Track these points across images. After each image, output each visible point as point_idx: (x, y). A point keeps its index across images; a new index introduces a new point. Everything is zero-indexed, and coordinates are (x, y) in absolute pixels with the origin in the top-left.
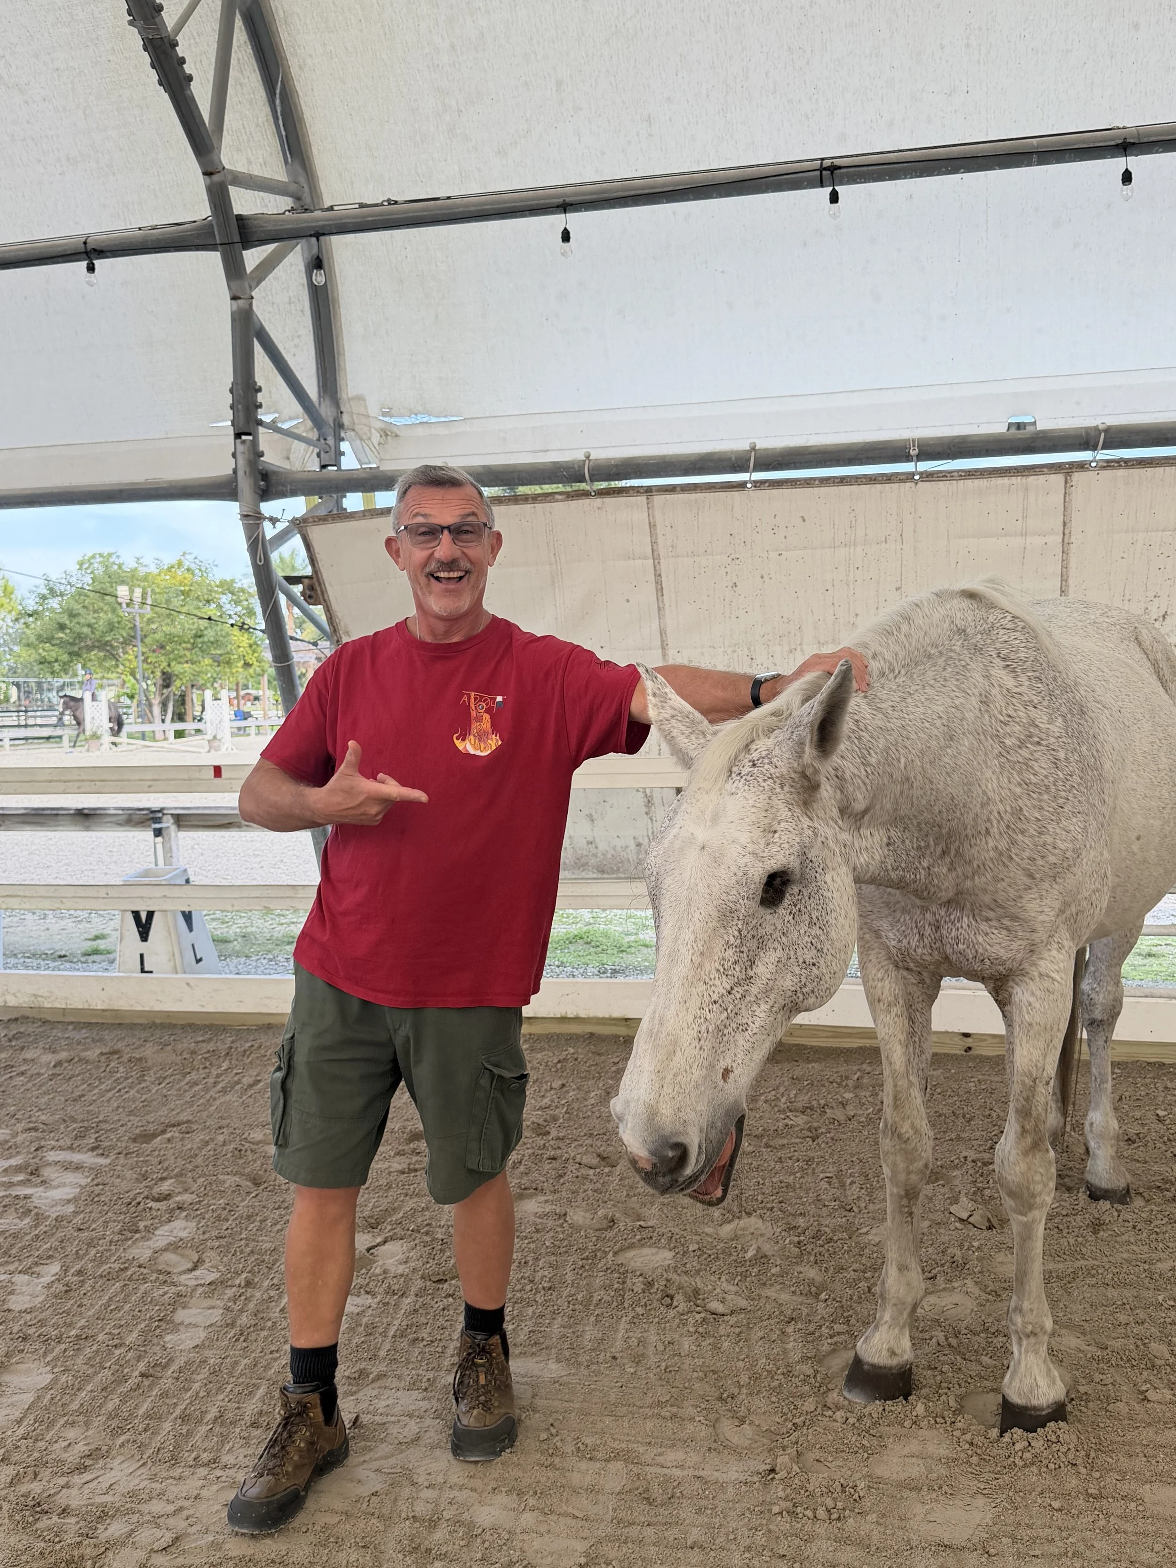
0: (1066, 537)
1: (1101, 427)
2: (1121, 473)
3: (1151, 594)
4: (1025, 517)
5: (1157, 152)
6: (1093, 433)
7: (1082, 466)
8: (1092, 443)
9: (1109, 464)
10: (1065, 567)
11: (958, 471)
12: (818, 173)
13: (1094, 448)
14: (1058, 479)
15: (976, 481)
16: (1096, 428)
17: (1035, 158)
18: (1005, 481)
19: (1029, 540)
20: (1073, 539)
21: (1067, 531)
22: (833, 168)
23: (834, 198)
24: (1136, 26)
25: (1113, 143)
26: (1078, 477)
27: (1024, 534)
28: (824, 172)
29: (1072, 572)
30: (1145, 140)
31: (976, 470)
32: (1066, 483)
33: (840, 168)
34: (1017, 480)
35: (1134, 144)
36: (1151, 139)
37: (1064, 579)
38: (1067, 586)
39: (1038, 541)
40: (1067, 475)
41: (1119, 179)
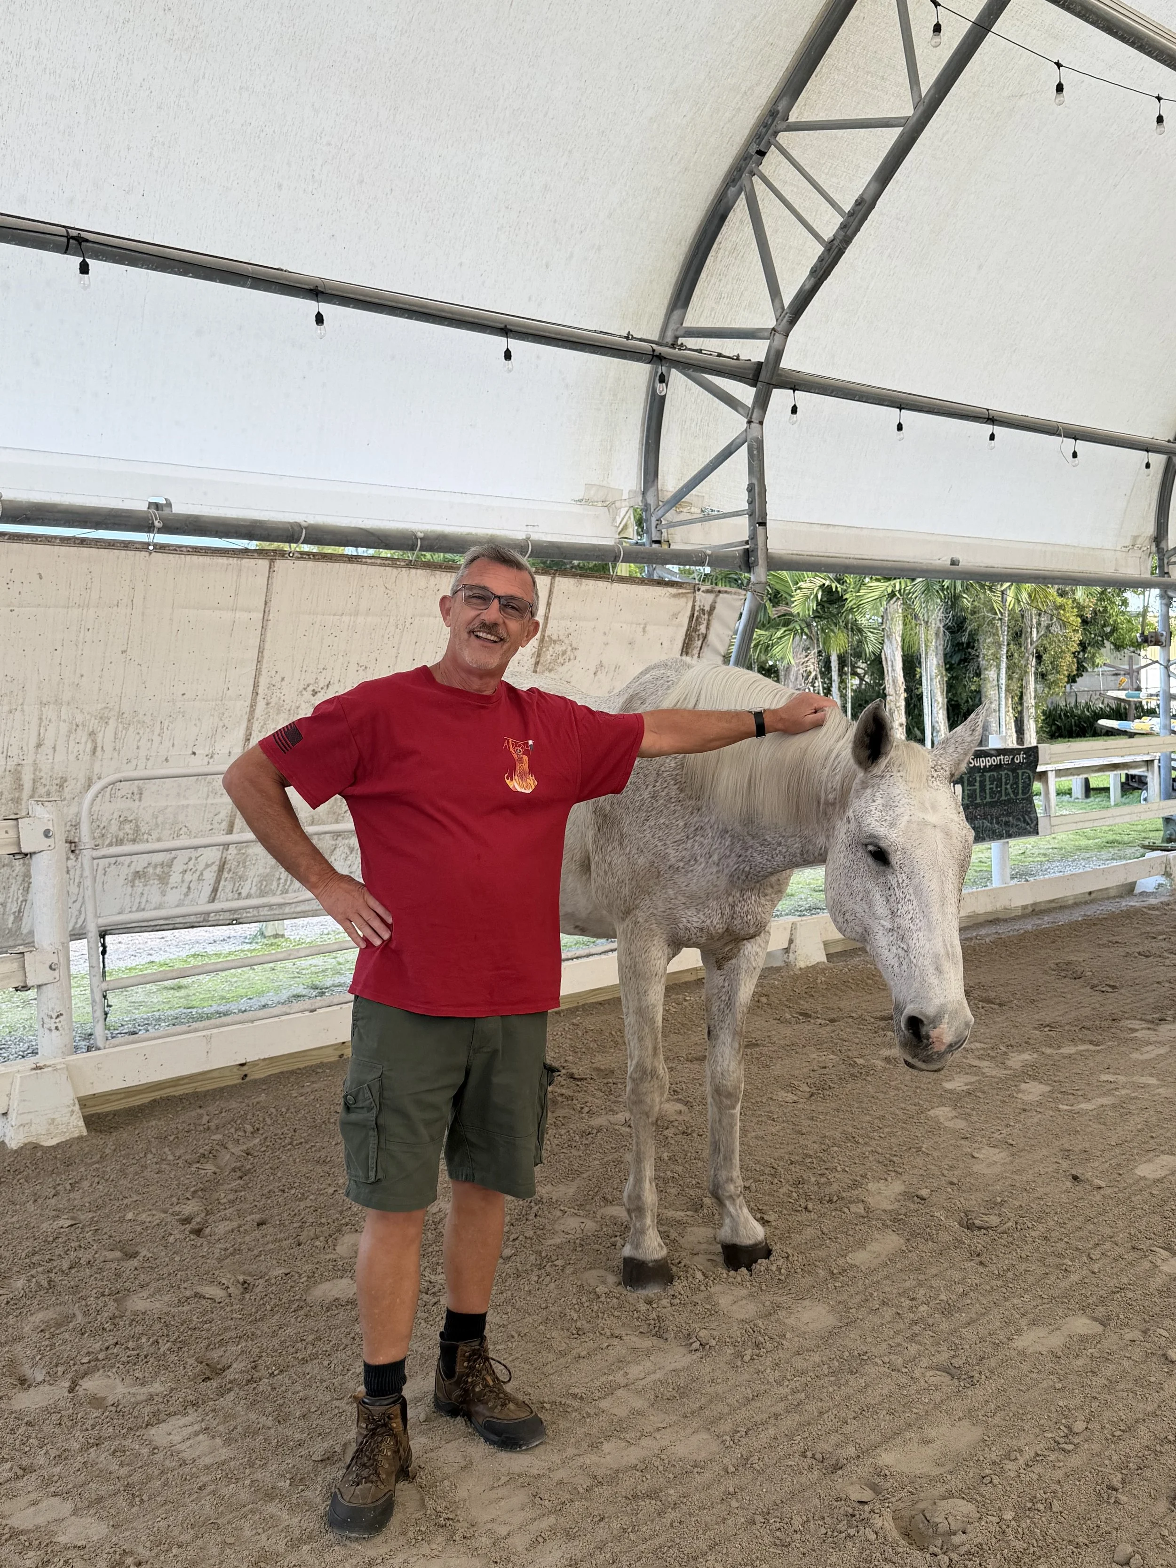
0: (266, 614)
1: (304, 524)
2: (310, 564)
3: (321, 666)
4: (237, 595)
5: (334, 304)
6: (297, 529)
10: (262, 640)
11: (186, 547)
12: (65, 240)
13: (296, 541)
15: (201, 558)
17: (249, 282)
18: (223, 561)
19: (238, 615)
20: (270, 618)
21: (267, 610)
22: (80, 240)
23: (84, 269)
24: (280, 186)
25: (306, 287)
26: (280, 564)
27: (234, 609)
28: (71, 241)
29: (268, 645)
30: (329, 292)
31: (202, 548)
32: (270, 568)
33: (87, 241)
34: (233, 561)
35: (322, 292)
36: (334, 292)
37: (261, 651)
38: (263, 657)
39: (245, 616)
40: (272, 561)
41: (314, 319)
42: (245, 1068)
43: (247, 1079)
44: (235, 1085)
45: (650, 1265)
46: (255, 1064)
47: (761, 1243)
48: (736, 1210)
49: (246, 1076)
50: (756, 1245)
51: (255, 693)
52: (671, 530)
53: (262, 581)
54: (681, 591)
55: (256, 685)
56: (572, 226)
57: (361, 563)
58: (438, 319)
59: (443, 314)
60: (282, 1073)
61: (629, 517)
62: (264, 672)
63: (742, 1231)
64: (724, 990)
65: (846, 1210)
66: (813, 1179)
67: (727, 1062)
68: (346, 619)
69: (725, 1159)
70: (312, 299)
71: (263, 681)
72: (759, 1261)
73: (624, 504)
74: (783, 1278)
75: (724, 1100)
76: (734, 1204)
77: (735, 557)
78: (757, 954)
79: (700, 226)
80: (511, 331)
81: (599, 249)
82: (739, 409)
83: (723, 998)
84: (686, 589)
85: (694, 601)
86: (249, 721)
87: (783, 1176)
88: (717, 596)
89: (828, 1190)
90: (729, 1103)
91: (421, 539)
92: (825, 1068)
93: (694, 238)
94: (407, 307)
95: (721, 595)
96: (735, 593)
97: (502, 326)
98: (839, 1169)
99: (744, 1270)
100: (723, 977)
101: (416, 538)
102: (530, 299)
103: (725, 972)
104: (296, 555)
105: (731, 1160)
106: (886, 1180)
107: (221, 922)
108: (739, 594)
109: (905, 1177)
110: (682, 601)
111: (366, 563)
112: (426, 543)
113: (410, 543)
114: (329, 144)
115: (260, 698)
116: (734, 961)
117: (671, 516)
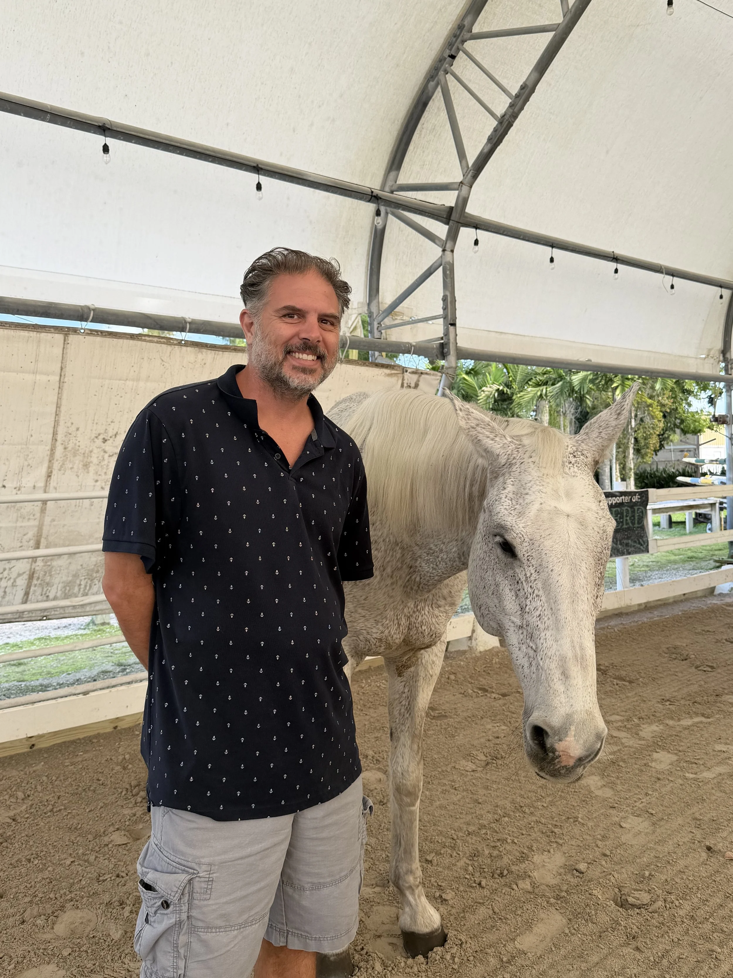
0: (62, 377)
1: (92, 307)
2: (99, 339)
3: (109, 420)
4: (37, 361)
5: (120, 139)
6: (86, 310)
7: (75, 331)
8: (85, 317)
9: (92, 333)
10: (59, 398)
13: (86, 320)
14: (59, 337)
15: (6, 331)
16: (89, 308)
18: (24, 334)
19: (38, 377)
20: (66, 380)
21: (63, 374)
24: (82, 54)
25: (96, 124)
26: (72, 338)
27: (35, 373)
29: (64, 402)
30: (115, 129)
32: (65, 340)
34: (33, 334)
35: (109, 129)
36: (118, 130)
37: (58, 406)
38: (60, 411)
39: (44, 378)
40: (66, 335)
41: (102, 148)
42: (33, 739)
43: (35, 748)
44: (23, 754)
45: (332, 958)
46: (40, 736)
47: (437, 930)
48: (415, 900)
49: (33, 745)
50: (432, 933)
51: (55, 440)
52: (389, 331)
53: (58, 351)
54: (393, 372)
55: (55, 433)
56: (312, 102)
57: (139, 340)
58: (204, 156)
59: (208, 152)
60: (64, 742)
61: (358, 322)
62: (62, 423)
63: (420, 920)
64: (404, 695)
65: (515, 887)
66: (487, 852)
67: (406, 763)
68: (129, 383)
69: (405, 852)
70: (101, 134)
71: (61, 430)
72: (435, 949)
73: (354, 311)
74: (456, 967)
75: (405, 798)
76: (413, 893)
77: (433, 348)
78: (433, 662)
79: (408, 111)
80: (262, 169)
81: (333, 120)
82: (437, 241)
83: (404, 703)
84: (396, 370)
85: (403, 380)
86: (50, 461)
87: (461, 848)
88: (420, 376)
89: (499, 864)
90: (409, 800)
91: (190, 323)
92: (498, 738)
93: (405, 119)
94: (178, 145)
95: (423, 376)
96: (433, 375)
97: (255, 165)
98: (509, 841)
99: (420, 958)
100: (403, 684)
101: (186, 322)
102: (281, 154)
103: (405, 679)
104: (86, 331)
105: (410, 853)
106: (549, 852)
107: (33, 619)
108: (436, 375)
109: (565, 848)
110: (393, 380)
111: (145, 341)
112: (194, 326)
113: (181, 326)
114: (121, 23)
115: (58, 443)
116: (412, 669)
117: (388, 321)
